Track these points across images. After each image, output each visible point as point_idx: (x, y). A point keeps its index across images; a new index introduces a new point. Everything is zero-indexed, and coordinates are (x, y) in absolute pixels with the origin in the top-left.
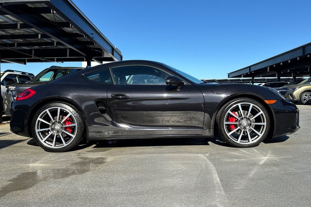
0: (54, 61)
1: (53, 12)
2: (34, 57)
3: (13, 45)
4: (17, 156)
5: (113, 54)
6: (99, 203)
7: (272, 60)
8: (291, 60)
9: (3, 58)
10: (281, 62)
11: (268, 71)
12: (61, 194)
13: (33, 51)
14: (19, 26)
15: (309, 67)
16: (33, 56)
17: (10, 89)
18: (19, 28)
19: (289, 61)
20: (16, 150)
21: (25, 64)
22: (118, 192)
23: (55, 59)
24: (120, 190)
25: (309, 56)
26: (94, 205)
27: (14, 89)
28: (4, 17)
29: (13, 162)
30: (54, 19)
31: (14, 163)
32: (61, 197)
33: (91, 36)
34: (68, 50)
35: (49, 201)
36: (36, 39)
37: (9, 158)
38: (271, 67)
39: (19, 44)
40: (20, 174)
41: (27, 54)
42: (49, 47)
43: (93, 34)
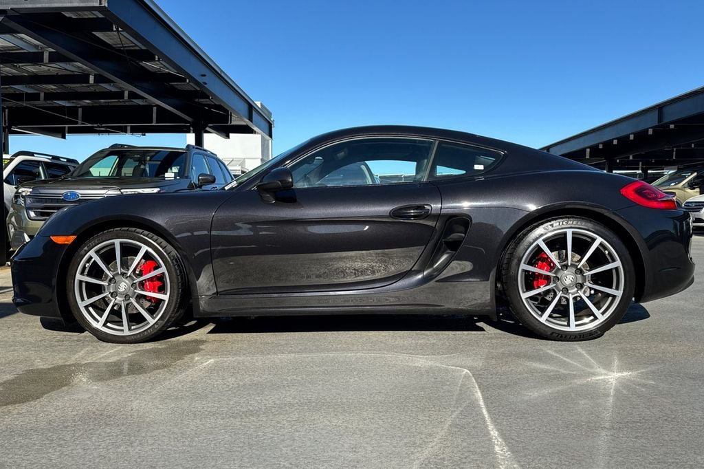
0: (126, 132)
1: (117, 29)
2: (82, 124)
3: (35, 97)
4: (23, 335)
5: (251, 119)
6: (165, 432)
7: (594, 134)
8: (636, 135)
9: (15, 125)
10: (615, 139)
11: (588, 157)
12: (94, 413)
13: (80, 110)
14: (46, 56)
15: (675, 149)
16: (80, 122)
17: (20, 193)
18: (47, 61)
19: (632, 137)
20: (24, 322)
21: (64, 137)
22: (209, 410)
23: (129, 128)
24: (214, 407)
25: (672, 126)
26: (153, 434)
27: (29, 193)
28: (16, 39)
29: (12, 348)
30: (120, 43)
31: (14, 350)
32: (92, 419)
33: (201, 80)
34: (155, 109)
35: (66, 427)
36: (84, 85)
37: (6, 339)
38: (594, 150)
39: (50, 96)
40: (21, 373)
41: (67, 117)
42: (114, 102)
43: (205, 75)
